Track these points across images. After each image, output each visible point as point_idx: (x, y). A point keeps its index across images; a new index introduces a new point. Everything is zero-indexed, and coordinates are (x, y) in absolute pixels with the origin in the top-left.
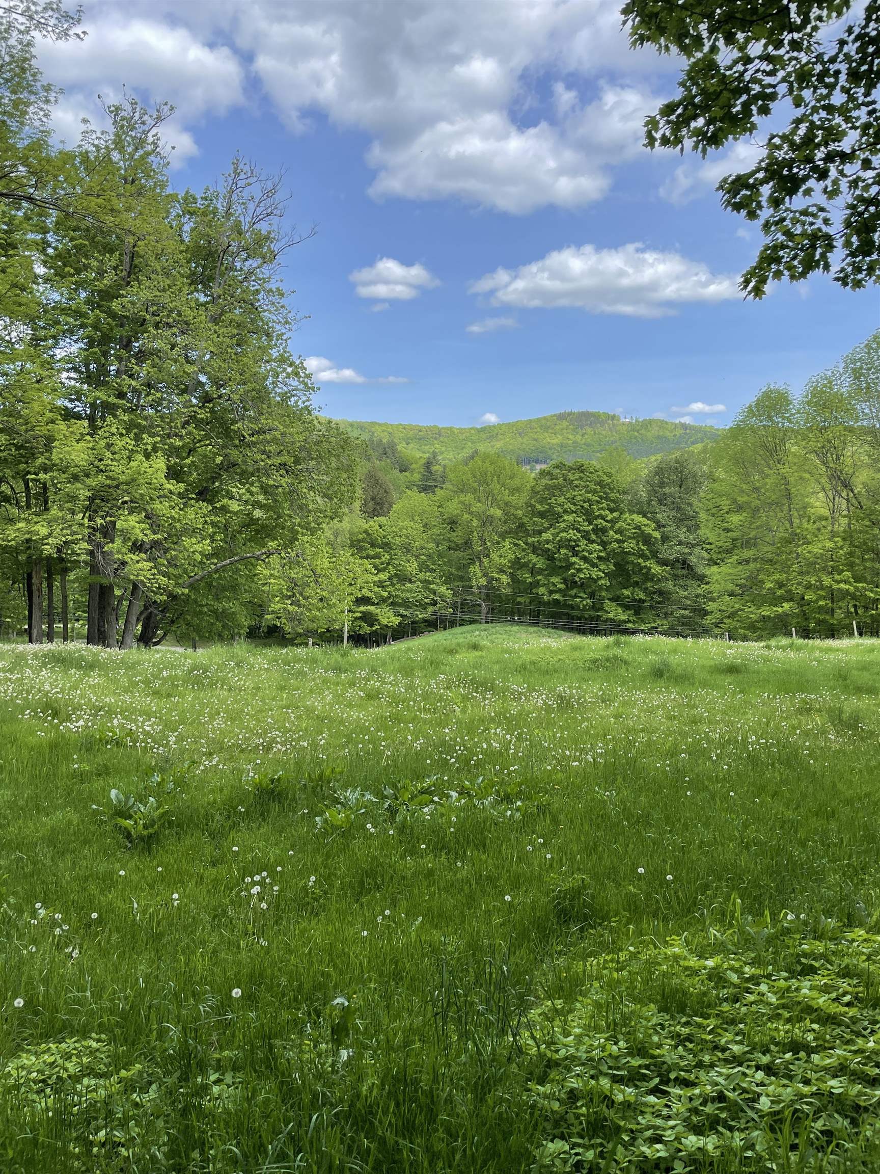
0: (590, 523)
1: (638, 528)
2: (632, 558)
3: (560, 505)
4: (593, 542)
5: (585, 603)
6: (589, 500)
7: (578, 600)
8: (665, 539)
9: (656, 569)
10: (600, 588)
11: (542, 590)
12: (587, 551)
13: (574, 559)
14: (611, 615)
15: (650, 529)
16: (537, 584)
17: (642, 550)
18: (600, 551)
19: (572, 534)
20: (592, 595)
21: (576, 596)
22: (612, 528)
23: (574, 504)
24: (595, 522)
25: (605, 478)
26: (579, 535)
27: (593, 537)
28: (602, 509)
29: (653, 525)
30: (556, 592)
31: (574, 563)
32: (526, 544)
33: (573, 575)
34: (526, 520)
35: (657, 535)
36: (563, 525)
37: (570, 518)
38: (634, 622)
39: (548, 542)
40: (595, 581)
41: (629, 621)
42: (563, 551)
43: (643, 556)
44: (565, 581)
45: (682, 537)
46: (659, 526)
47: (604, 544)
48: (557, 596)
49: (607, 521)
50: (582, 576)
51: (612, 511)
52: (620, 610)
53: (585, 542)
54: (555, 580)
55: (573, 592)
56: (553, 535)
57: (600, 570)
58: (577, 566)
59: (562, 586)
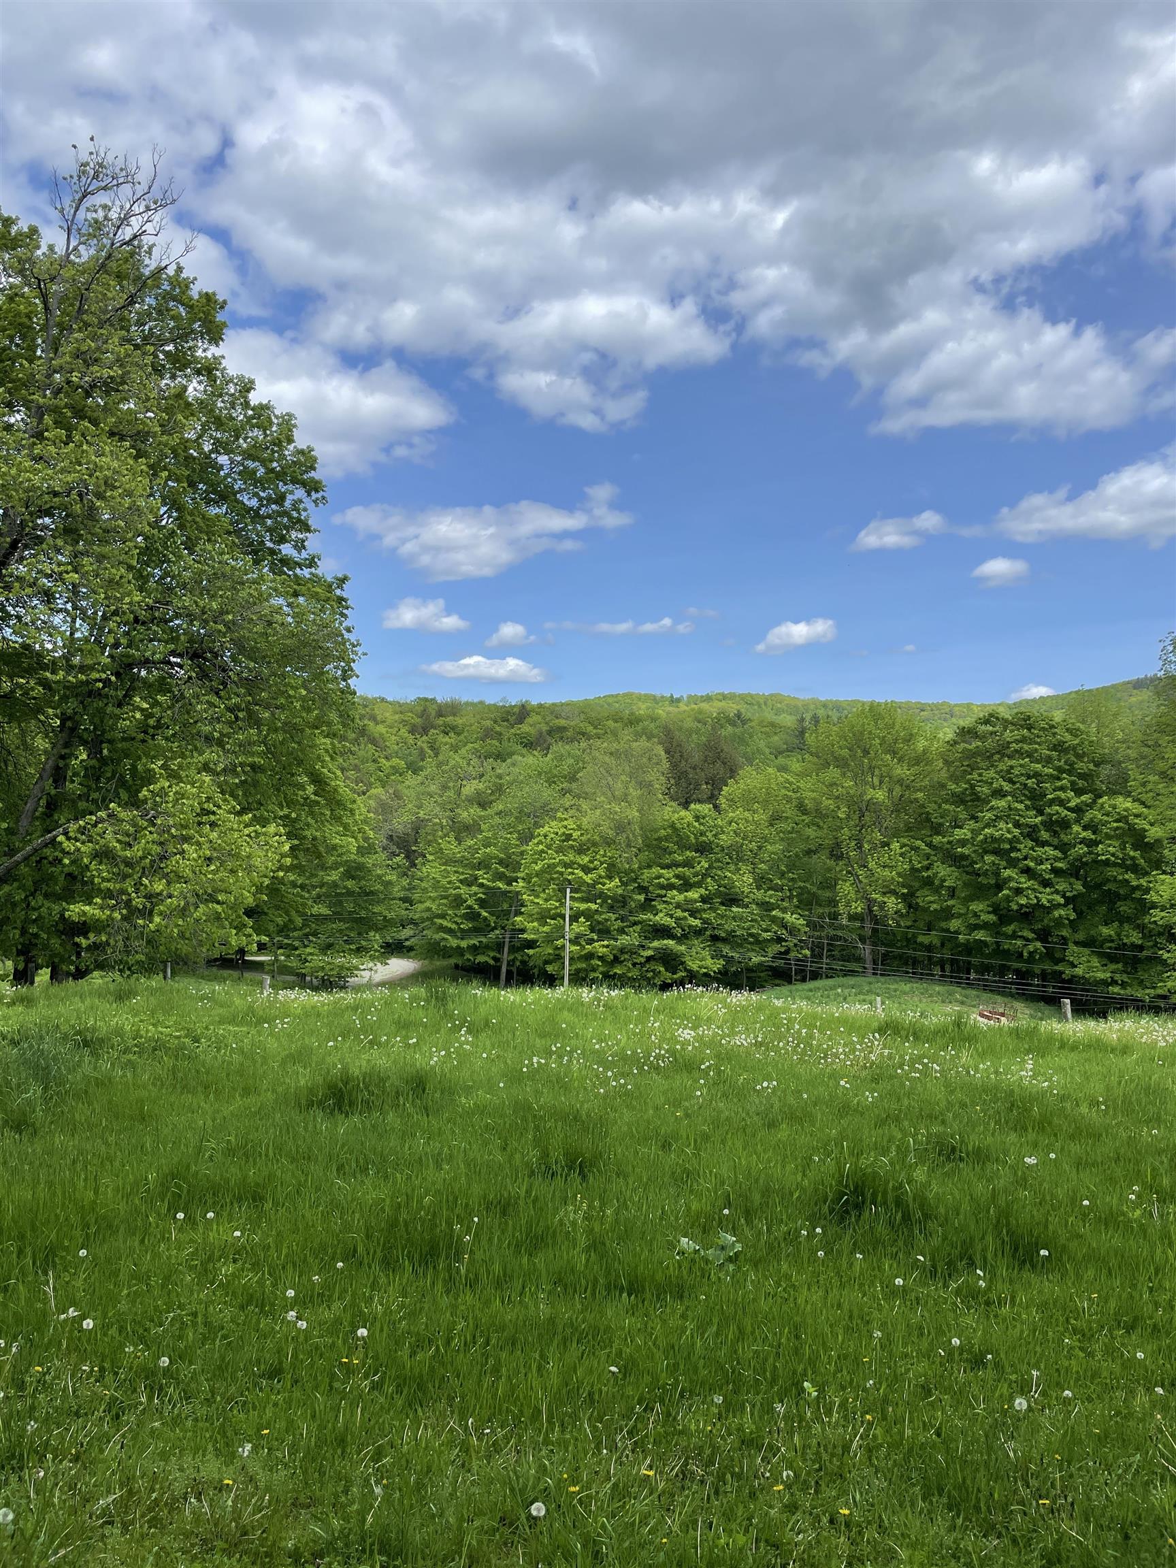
0: (1040, 812)
1: (1124, 819)
2: (1113, 872)
3: (986, 782)
4: (1043, 844)
5: (1031, 948)
6: (1037, 775)
7: (1019, 943)
10: (1059, 922)
11: (954, 924)
12: (1034, 859)
13: (1007, 873)
14: (1079, 971)
15: (1145, 821)
16: (947, 914)
17: (1133, 858)
18: (1056, 859)
19: (1004, 830)
20: (1043, 935)
21: (1014, 936)
22: (1077, 821)
23: (1011, 781)
24: (1048, 810)
25: (1068, 737)
26: (1016, 832)
27: (1045, 835)
28: (1062, 789)
30: (976, 927)
31: (1010, 879)
32: (930, 845)
33: (1008, 899)
34: (931, 808)
36: (989, 815)
37: (1002, 803)
38: (1123, 985)
39: (963, 843)
40: (1048, 910)
41: (1114, 982)
42: (989, 858)
43: (1134, 868)
44: (996, 909)
47: (1064, 848)
48: (980, 935)
49: (1069, 809)
50: (1023, 901)
51: (1079, 792)
52: (1095, 962)
53: (1030, 843)
54: (976, 906)
55: (1010, 929)
56: (972, 831)
57: (1057, 892)
58: (1013, 884)
59: (992, 918)
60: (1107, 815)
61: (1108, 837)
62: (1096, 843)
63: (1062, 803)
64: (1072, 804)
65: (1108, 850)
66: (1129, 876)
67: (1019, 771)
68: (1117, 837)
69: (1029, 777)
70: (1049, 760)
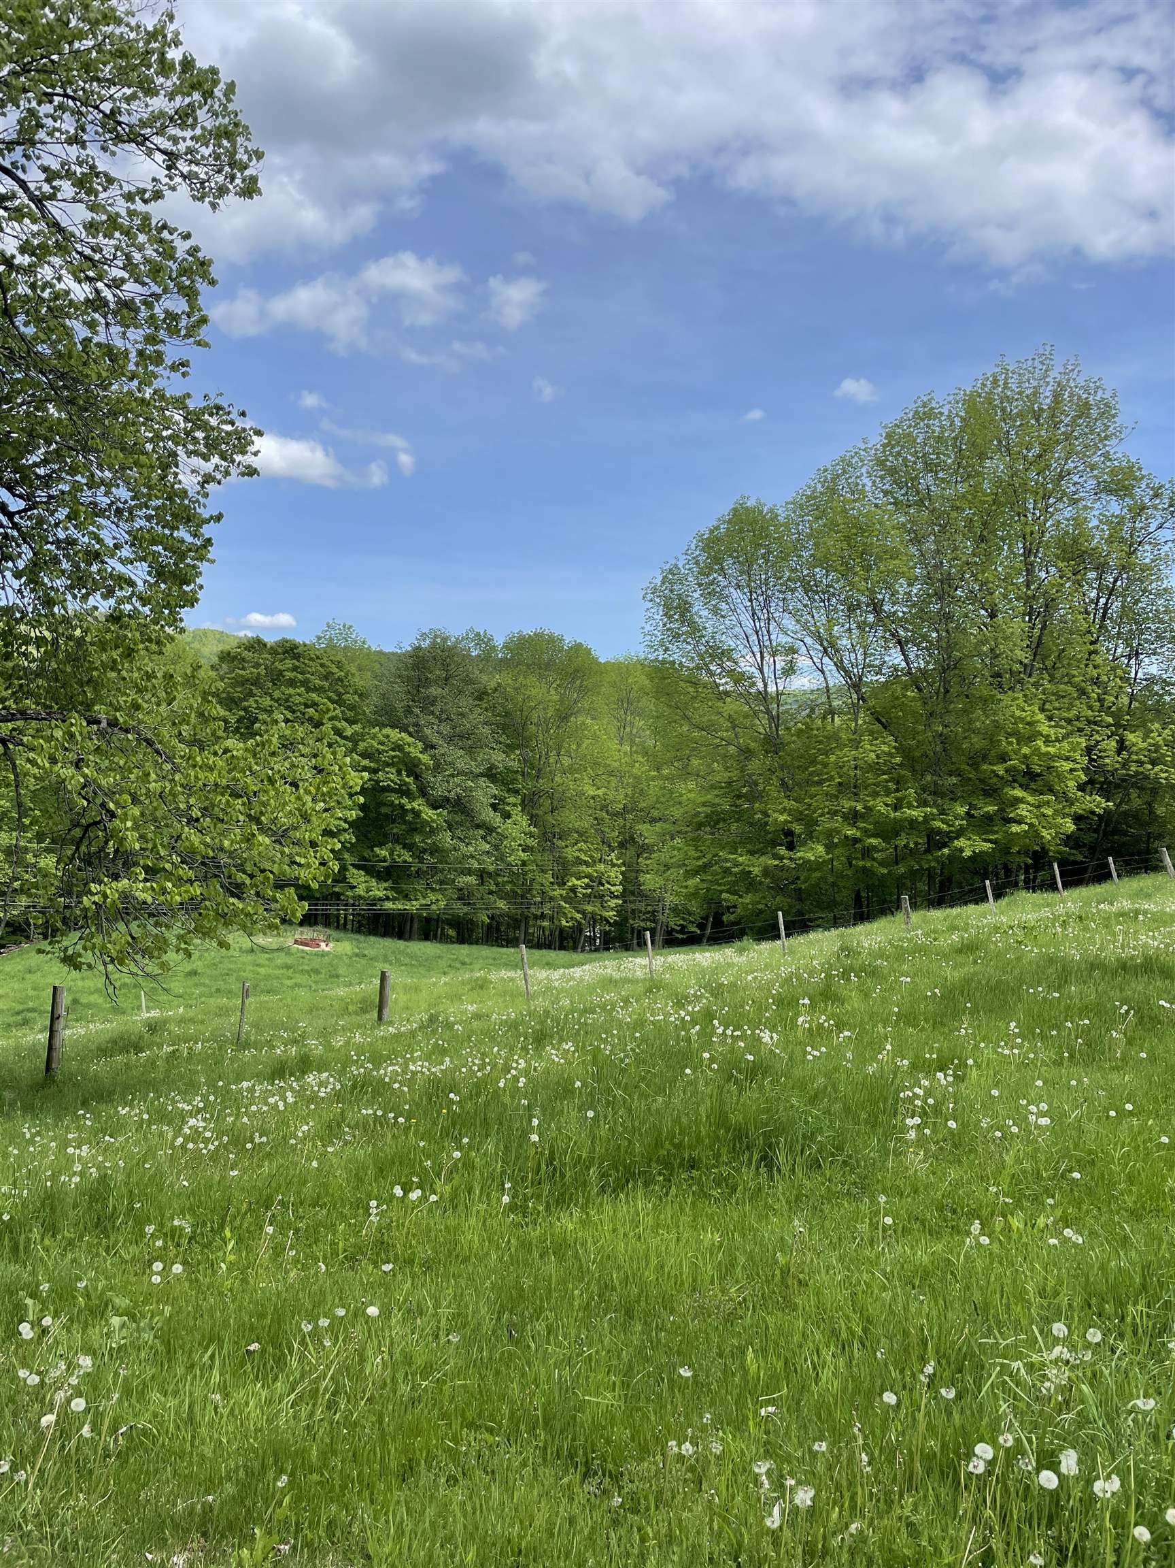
1: (398, 747)
2: (393, 798)
8: (437, 767)
14: (361, 891)
17: (406, 784)
25: (335, 669)
29: (420, 745)
35: (425, 758)
38: (395, 899)
41: (387, 898)
45: (460, 765)
46: (429, 747)
51: (351, 722)
52: (372, 882)
60: (382, 743)
61: (388, 765)
62: (375, 771)
63: (339, 732)
64: (348, 733)
65: (389, 777)
66: (404, 801)
67: (298, 700)
68: (392, 765)
70: (320, 691)
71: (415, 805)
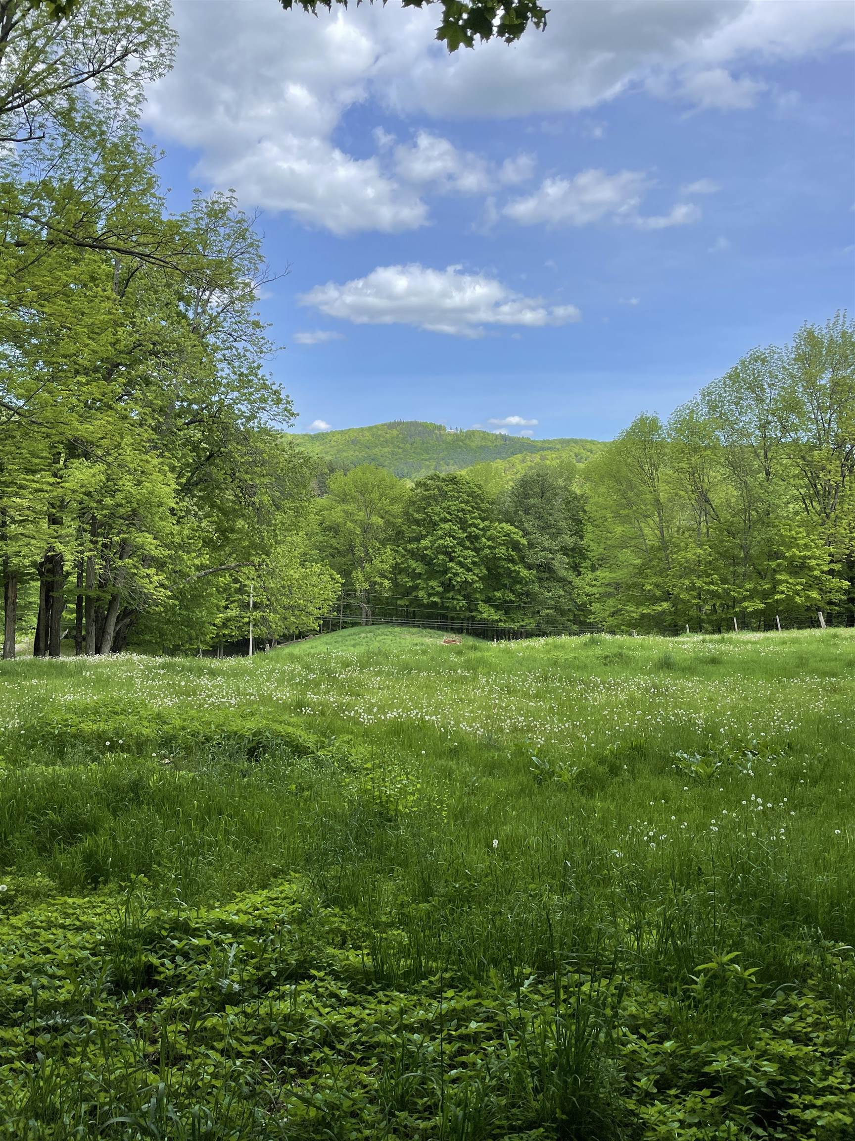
0: (465, 530)
1: (508, 535)
2: (503, 563)
3: (436, 514)
4: (468, 548)
5: (461, 604)
6: (463, 510)
7: (455, 602)
8: (531, 545)
9: (524, 573)
10: (475, 590)
11: (421, 594)
12: (463, 557)
13: (451, 564)
14: (485, 616)
15: (518, 536)
16: (416, 588)
17: (512, 556)
18: (474, 557)
19: (449, 541)
20: (467, 597)
21: (453, 599)
22: (484, 536)
23: (449, 513)
24: (469, 530)
25: (477, 490)
26: (455, 542)
27: (468, 544)
28: (474, 518)
29: (521, 533)
30: (434, 595)
31: (452, 568)
32: (405, 550)
33: (450, 579)
34: (404, 528)
35: (524, 541)
36: (440, 533)
37: (446, 526)
38: (505, 622)
39: (426, 548)
40: (471, 584)
41: (501, 621)
42: (441, 557)
43: (513, 561)
44: (442, 584)
45: (546, 544)
46: (526, 534)
47: (477, 550)
48: (436, 599)
49: (479, 529)
50: (459, 580)
51: (483, 519)
52: (493, 611)
53: (461, 548)
54: (433, 583)
55: (450, 595)
56: (430, 542)
57: (474, 574)
58: (454, 571)
59: (440, 589)
60: (499, 533)
61: (500, 544)
62: (495, 548)
63: (476, 526)
64: (481, 526)
65: (501, 551)
66: (510, 565)
67: (453, 508)
68: (504, 544)
69: (459, 511)
70: (467, 502)
71: (516, 568)
